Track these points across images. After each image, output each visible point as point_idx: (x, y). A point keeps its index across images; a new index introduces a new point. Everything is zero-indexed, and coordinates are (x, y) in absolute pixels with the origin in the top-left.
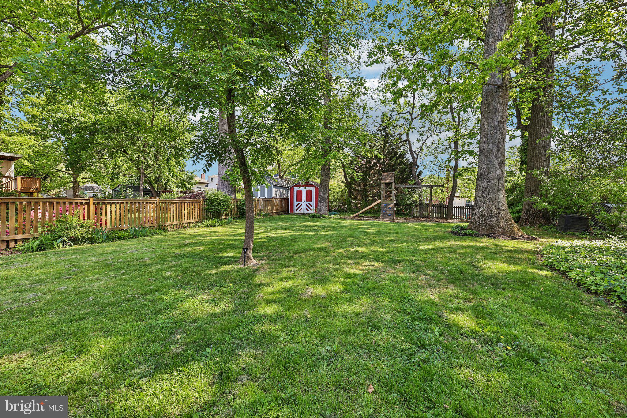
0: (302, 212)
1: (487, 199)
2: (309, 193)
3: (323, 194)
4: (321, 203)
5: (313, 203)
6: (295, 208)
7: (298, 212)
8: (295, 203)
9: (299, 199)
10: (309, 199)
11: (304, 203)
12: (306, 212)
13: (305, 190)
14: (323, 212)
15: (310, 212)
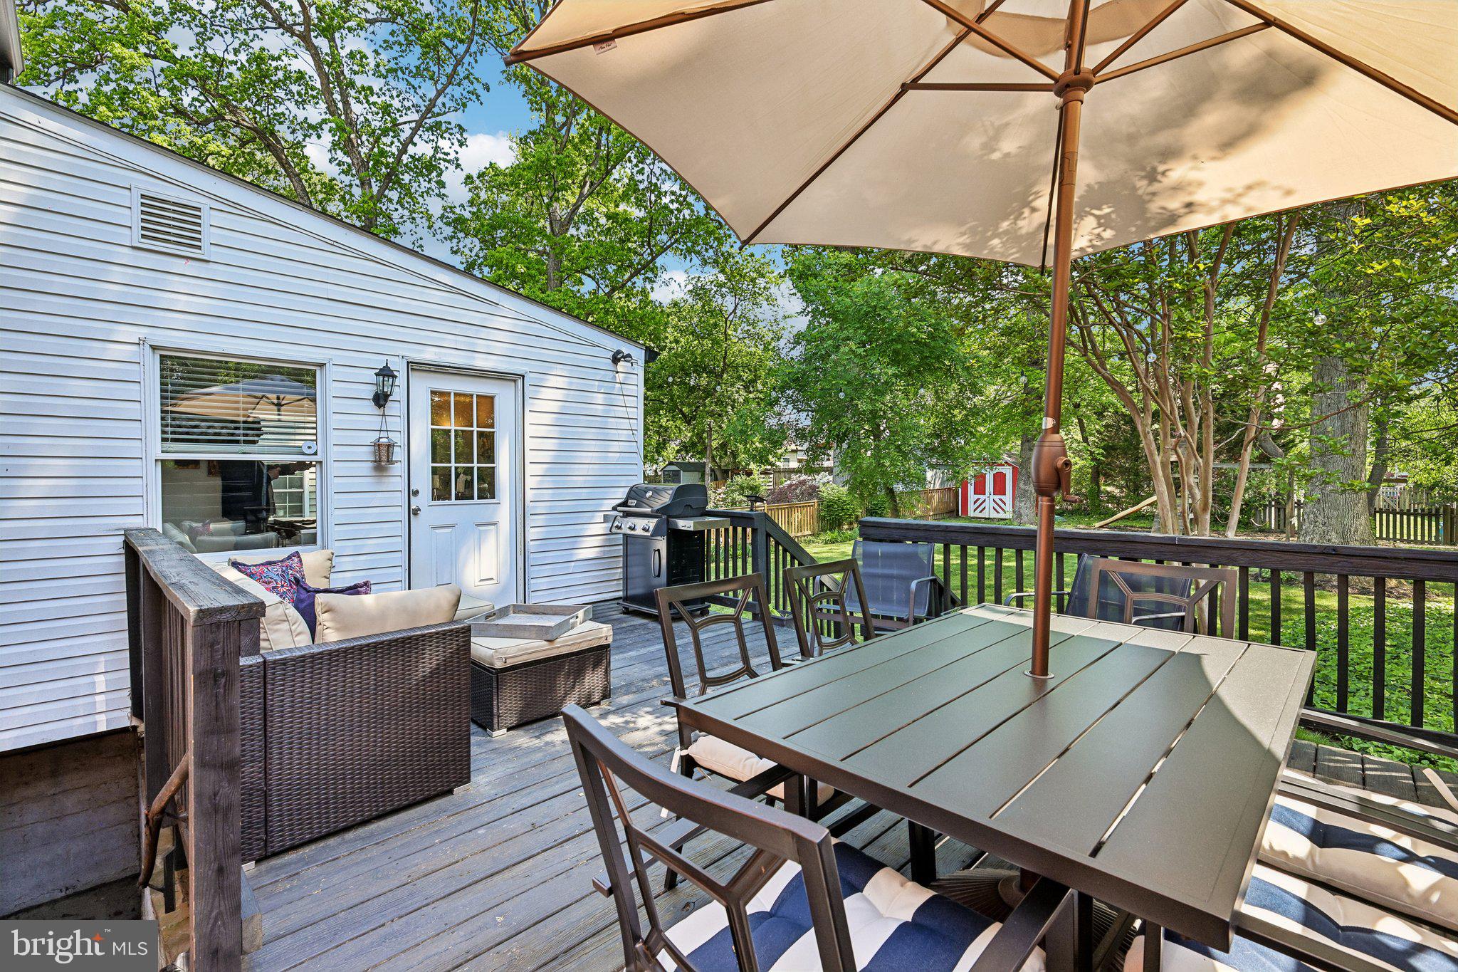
0: (985, 514)
1: (1320, 519)
2: (999, 479)
3: (1025, 484)
4: (1020, 502)
5: (1008, 497)
6: (971, 507)
7: (977, 514)
8: (972, 497)
9: (980, 490)
10: (999, 489)
11: (990, 497)
12: (993, 515)
13: (992, 473)
14: (1025, 519)
15: (1002, 515)
